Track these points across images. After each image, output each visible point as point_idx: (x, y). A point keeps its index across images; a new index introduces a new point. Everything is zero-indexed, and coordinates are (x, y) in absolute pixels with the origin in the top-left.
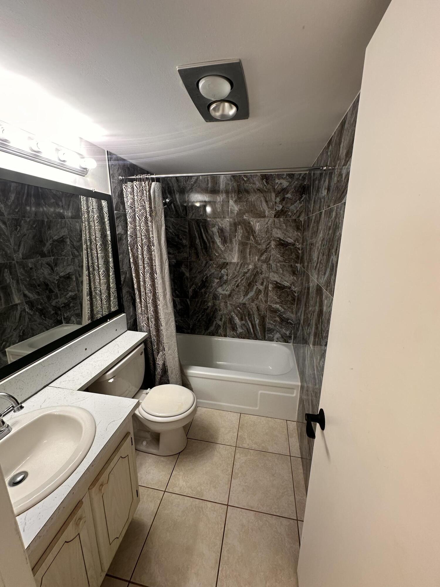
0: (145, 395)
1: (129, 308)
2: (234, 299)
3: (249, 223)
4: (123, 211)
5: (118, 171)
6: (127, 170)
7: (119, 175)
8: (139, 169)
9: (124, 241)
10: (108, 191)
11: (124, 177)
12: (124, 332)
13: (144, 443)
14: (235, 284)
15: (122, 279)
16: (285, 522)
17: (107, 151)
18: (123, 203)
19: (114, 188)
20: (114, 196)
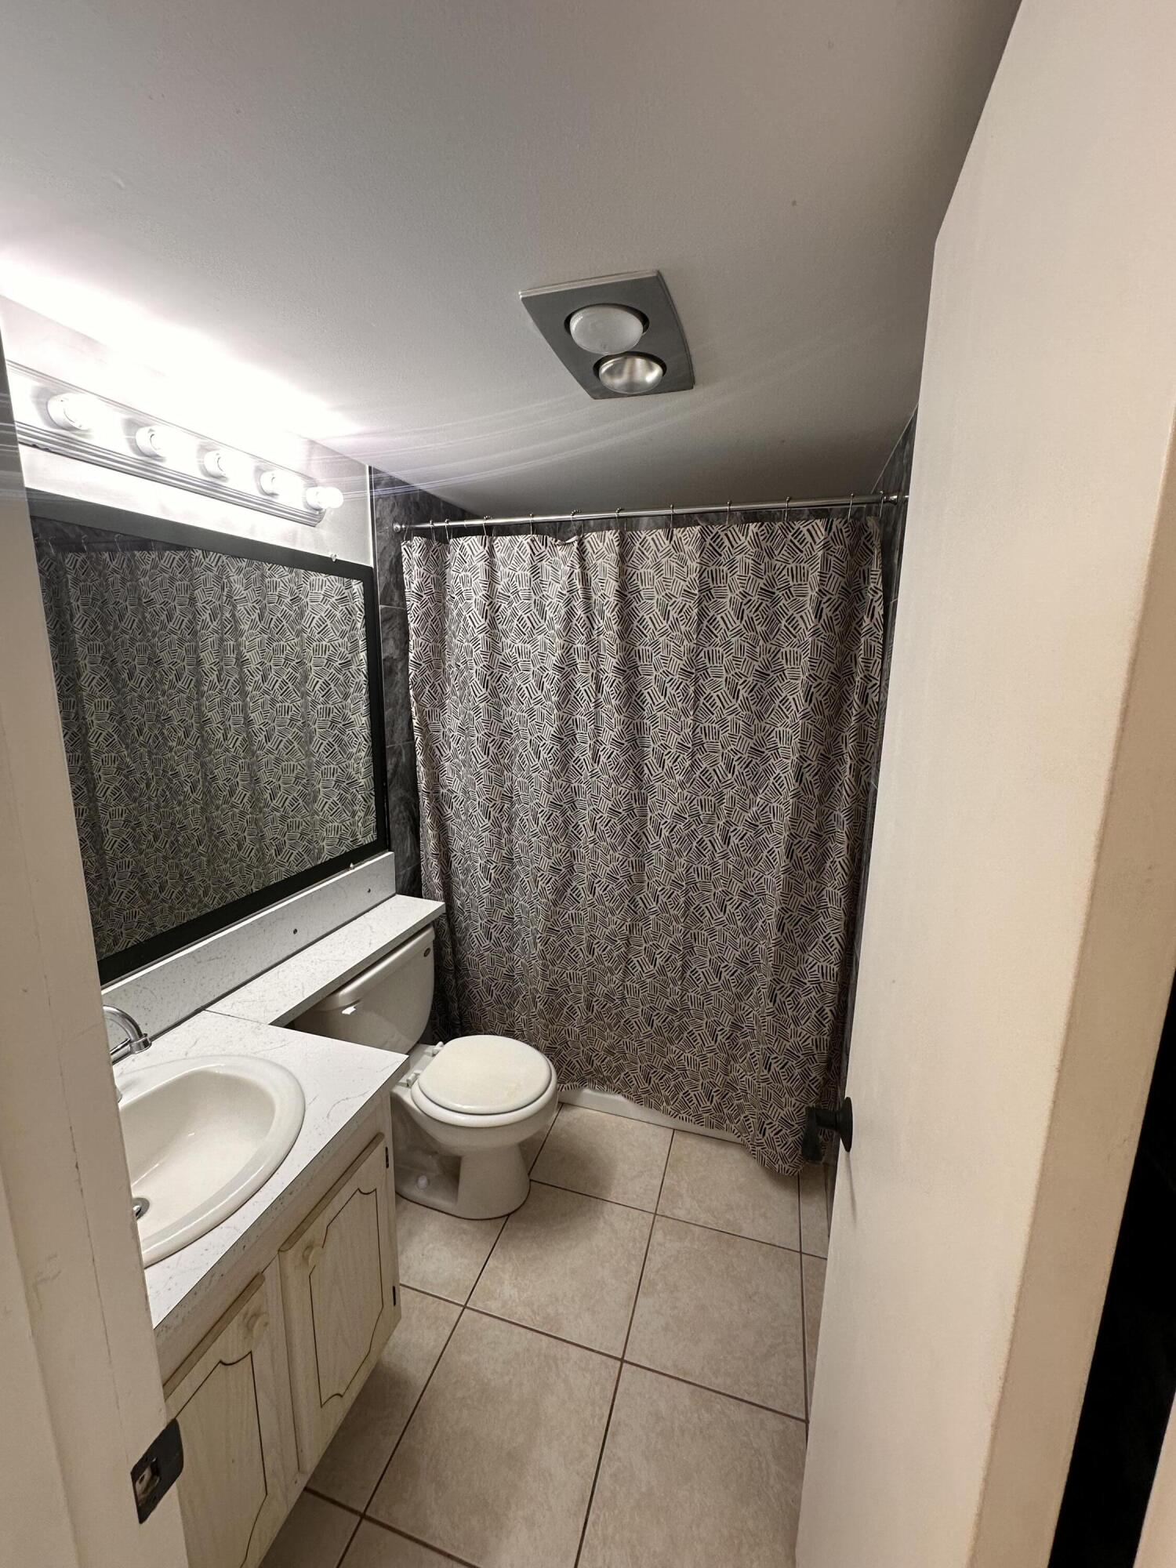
0: (429, 1057)
1: (404, 839)
4: (398, 606)
5: (391, 511)
6: (413, 508)
7: (395, 521)
8: (442, 504)
9: (399, 677)
10: (367, 560)
11: (406, 524)
12: (388, 899)
13: (423, 1181)
15: (390, 767)
16: (773, 1422)
17: (370, 468)
18: (400, 586)
19: (380, 551)
20: (381, 570)
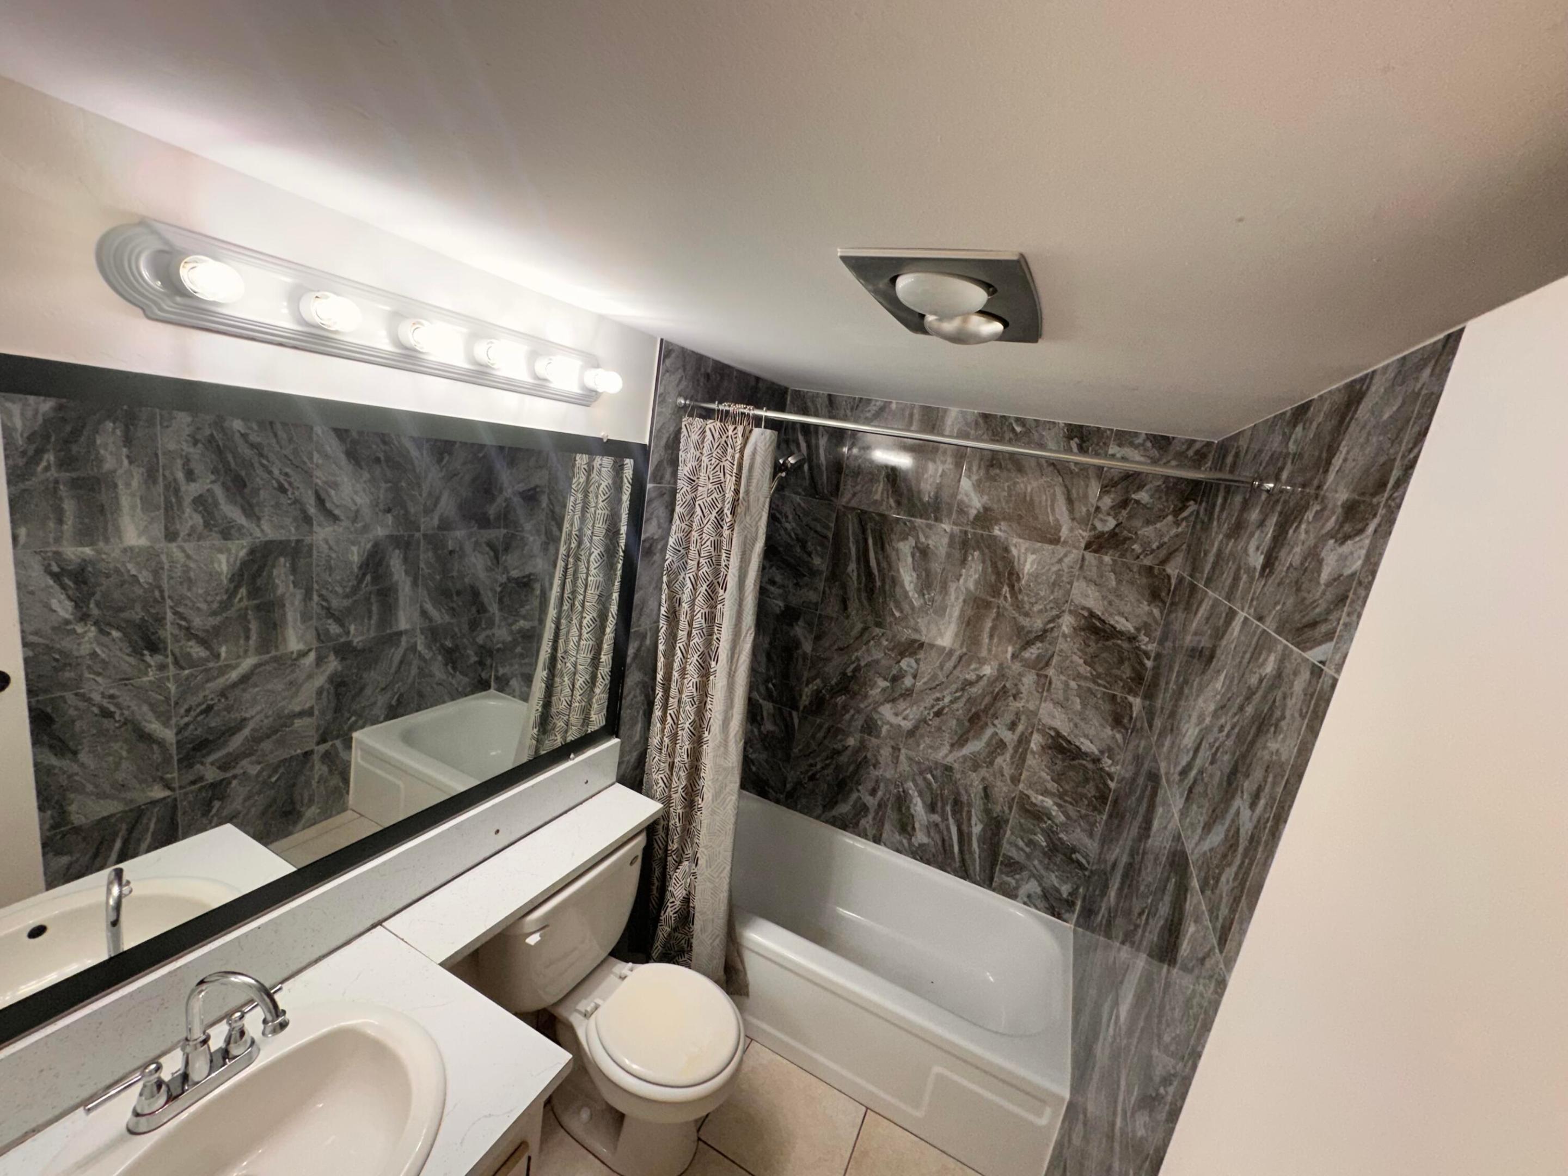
0: (617, 980)
1: (633, 725)
2: (922, 747)
3: (1006, 550)
4: (669, 483)
5: (678, 385)
6: (702, 380)
7: (680, 395)
8: (735, 373)
9: (657, 557)
10: (644, 438)
11: (691, 400)
12: (606, 788)
13: (585, 1115)
14: (933, 706)
15: (631, 651)
17: (662, 340)
18: (674, 463)
19: (659, 426)
20: (656, 446)
